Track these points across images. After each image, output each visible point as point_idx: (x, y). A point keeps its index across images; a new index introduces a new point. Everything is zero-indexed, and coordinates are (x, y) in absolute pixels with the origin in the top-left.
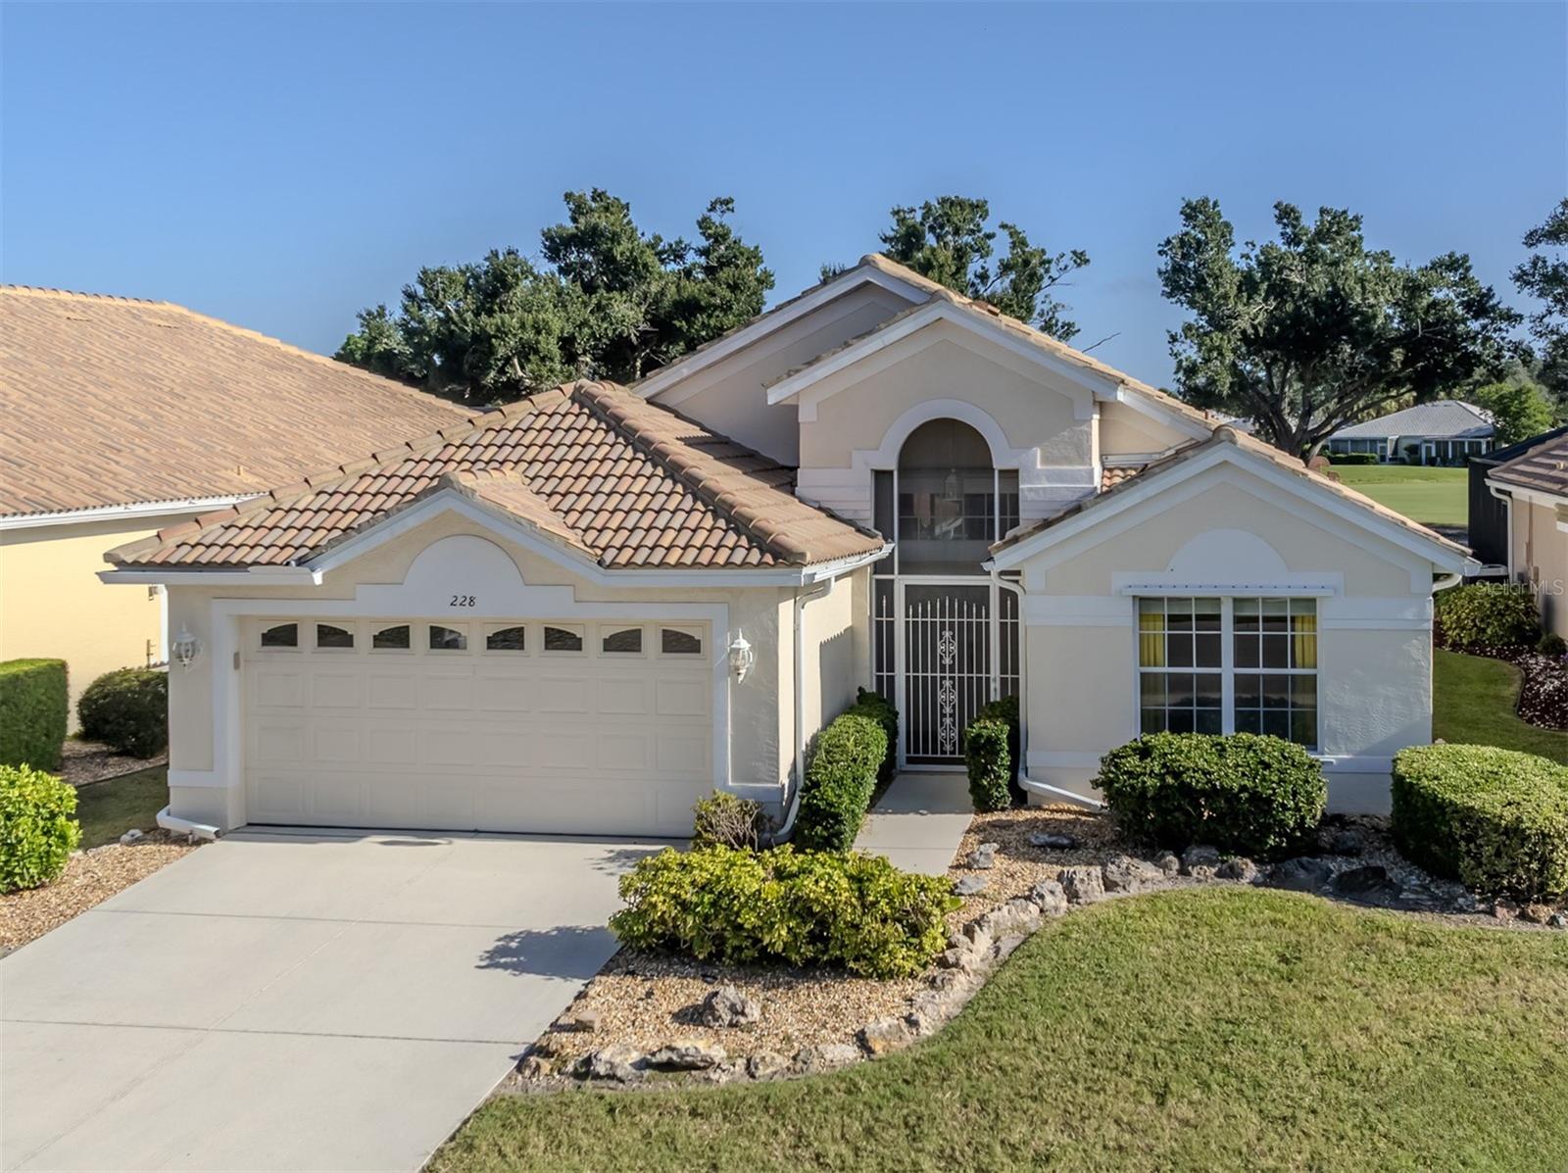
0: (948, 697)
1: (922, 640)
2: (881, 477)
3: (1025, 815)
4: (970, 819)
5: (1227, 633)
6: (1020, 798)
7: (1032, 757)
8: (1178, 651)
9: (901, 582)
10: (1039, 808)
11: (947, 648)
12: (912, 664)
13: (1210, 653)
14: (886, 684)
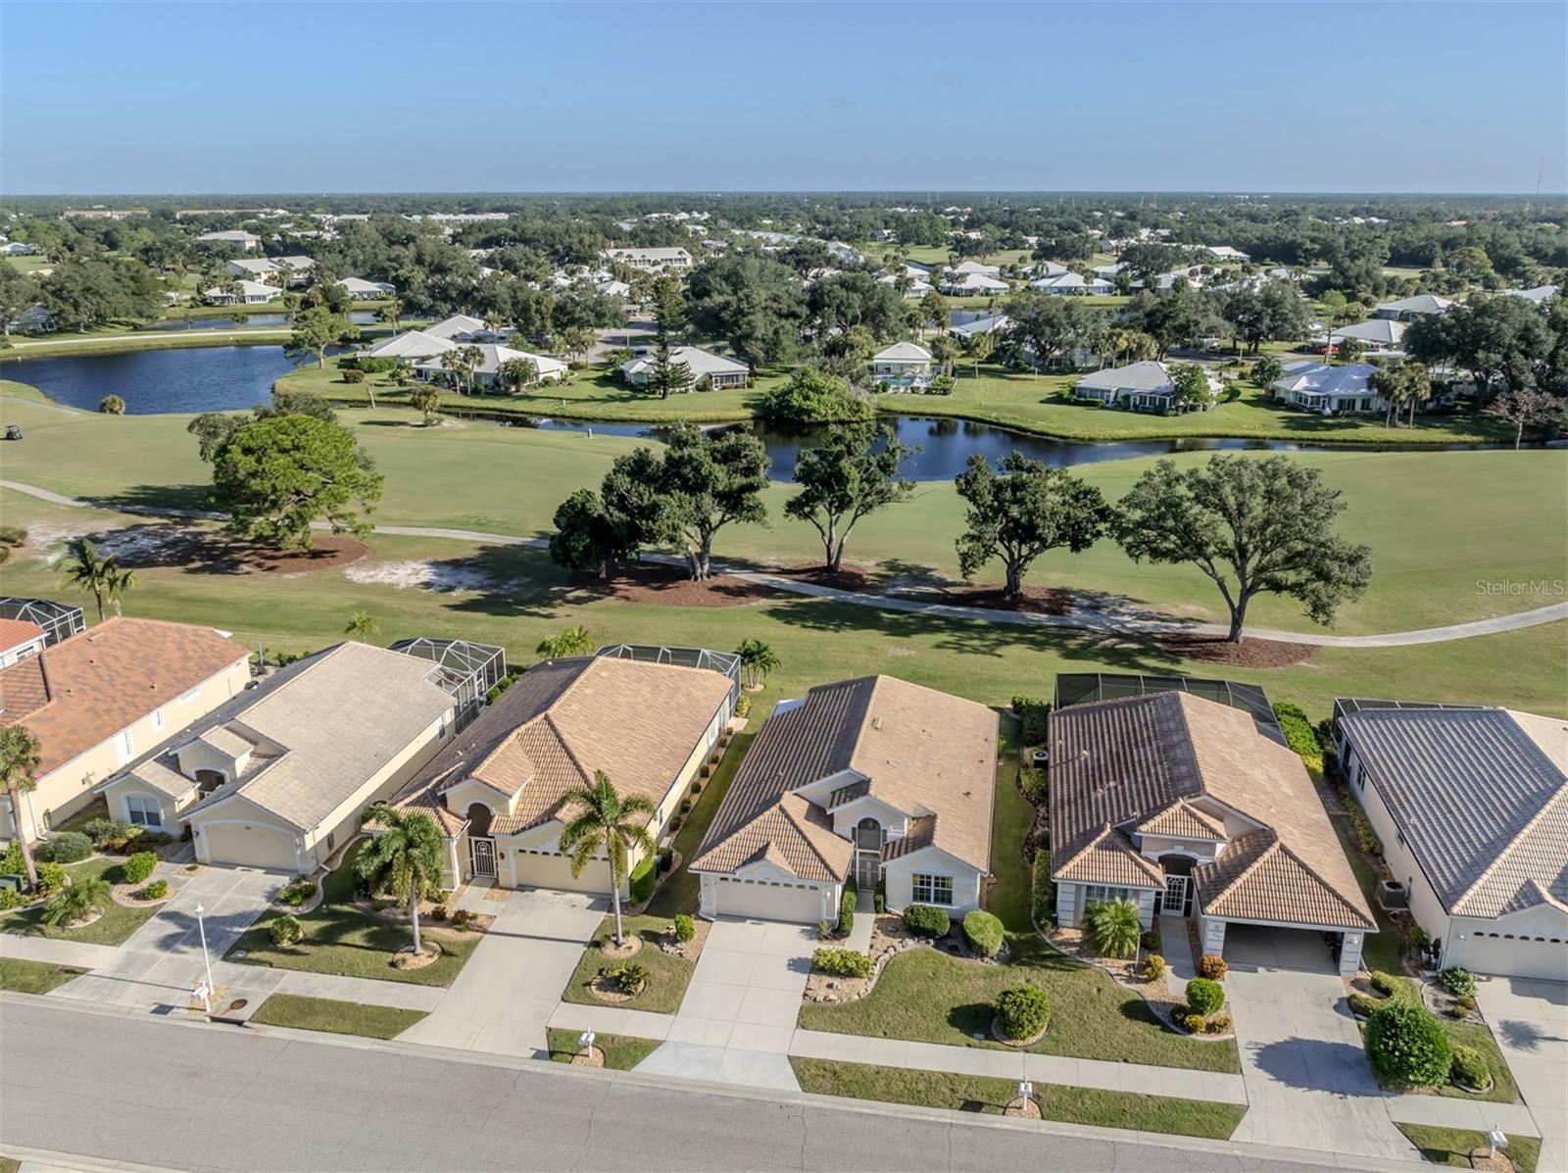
0: (869, 876)
1: (863, 864)
2: (854, 829)
3: (887, 916)
4: (874, 916)
5: (933, 881)
6: (886, 911)
7: (889, 902)
8: (922, 883)
9: (858, 851)
10: (890, 913)
11: (869, 865)
12: (860, 867)
13: (929, 884)
14: (854, 873)
